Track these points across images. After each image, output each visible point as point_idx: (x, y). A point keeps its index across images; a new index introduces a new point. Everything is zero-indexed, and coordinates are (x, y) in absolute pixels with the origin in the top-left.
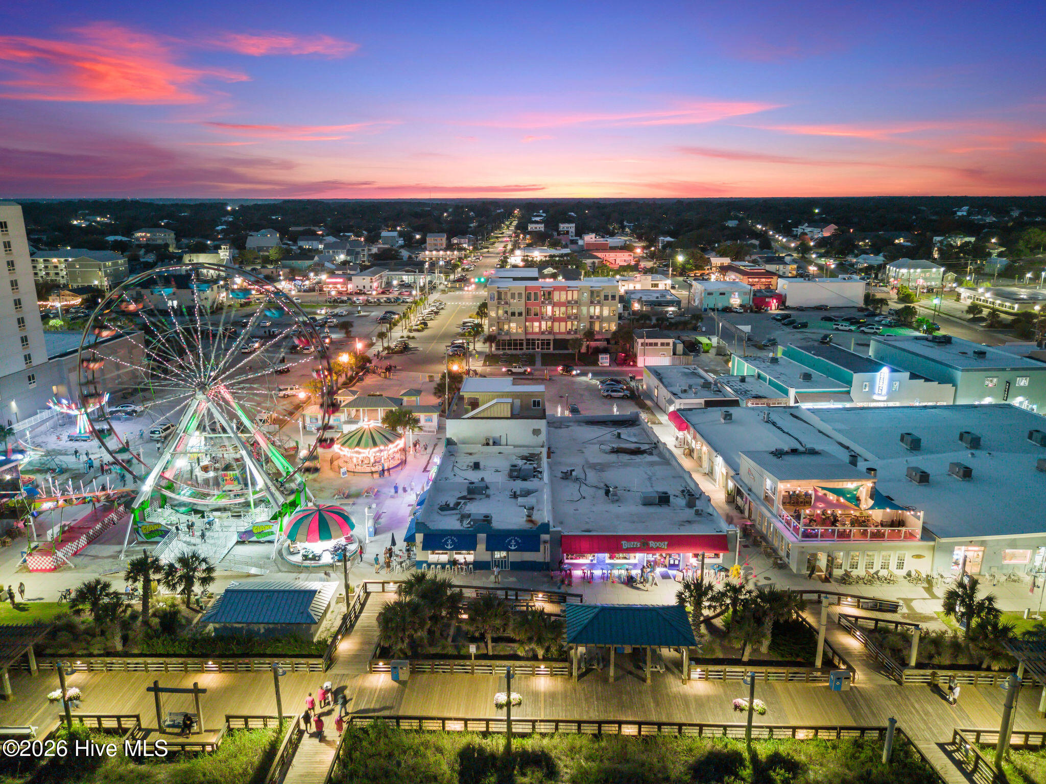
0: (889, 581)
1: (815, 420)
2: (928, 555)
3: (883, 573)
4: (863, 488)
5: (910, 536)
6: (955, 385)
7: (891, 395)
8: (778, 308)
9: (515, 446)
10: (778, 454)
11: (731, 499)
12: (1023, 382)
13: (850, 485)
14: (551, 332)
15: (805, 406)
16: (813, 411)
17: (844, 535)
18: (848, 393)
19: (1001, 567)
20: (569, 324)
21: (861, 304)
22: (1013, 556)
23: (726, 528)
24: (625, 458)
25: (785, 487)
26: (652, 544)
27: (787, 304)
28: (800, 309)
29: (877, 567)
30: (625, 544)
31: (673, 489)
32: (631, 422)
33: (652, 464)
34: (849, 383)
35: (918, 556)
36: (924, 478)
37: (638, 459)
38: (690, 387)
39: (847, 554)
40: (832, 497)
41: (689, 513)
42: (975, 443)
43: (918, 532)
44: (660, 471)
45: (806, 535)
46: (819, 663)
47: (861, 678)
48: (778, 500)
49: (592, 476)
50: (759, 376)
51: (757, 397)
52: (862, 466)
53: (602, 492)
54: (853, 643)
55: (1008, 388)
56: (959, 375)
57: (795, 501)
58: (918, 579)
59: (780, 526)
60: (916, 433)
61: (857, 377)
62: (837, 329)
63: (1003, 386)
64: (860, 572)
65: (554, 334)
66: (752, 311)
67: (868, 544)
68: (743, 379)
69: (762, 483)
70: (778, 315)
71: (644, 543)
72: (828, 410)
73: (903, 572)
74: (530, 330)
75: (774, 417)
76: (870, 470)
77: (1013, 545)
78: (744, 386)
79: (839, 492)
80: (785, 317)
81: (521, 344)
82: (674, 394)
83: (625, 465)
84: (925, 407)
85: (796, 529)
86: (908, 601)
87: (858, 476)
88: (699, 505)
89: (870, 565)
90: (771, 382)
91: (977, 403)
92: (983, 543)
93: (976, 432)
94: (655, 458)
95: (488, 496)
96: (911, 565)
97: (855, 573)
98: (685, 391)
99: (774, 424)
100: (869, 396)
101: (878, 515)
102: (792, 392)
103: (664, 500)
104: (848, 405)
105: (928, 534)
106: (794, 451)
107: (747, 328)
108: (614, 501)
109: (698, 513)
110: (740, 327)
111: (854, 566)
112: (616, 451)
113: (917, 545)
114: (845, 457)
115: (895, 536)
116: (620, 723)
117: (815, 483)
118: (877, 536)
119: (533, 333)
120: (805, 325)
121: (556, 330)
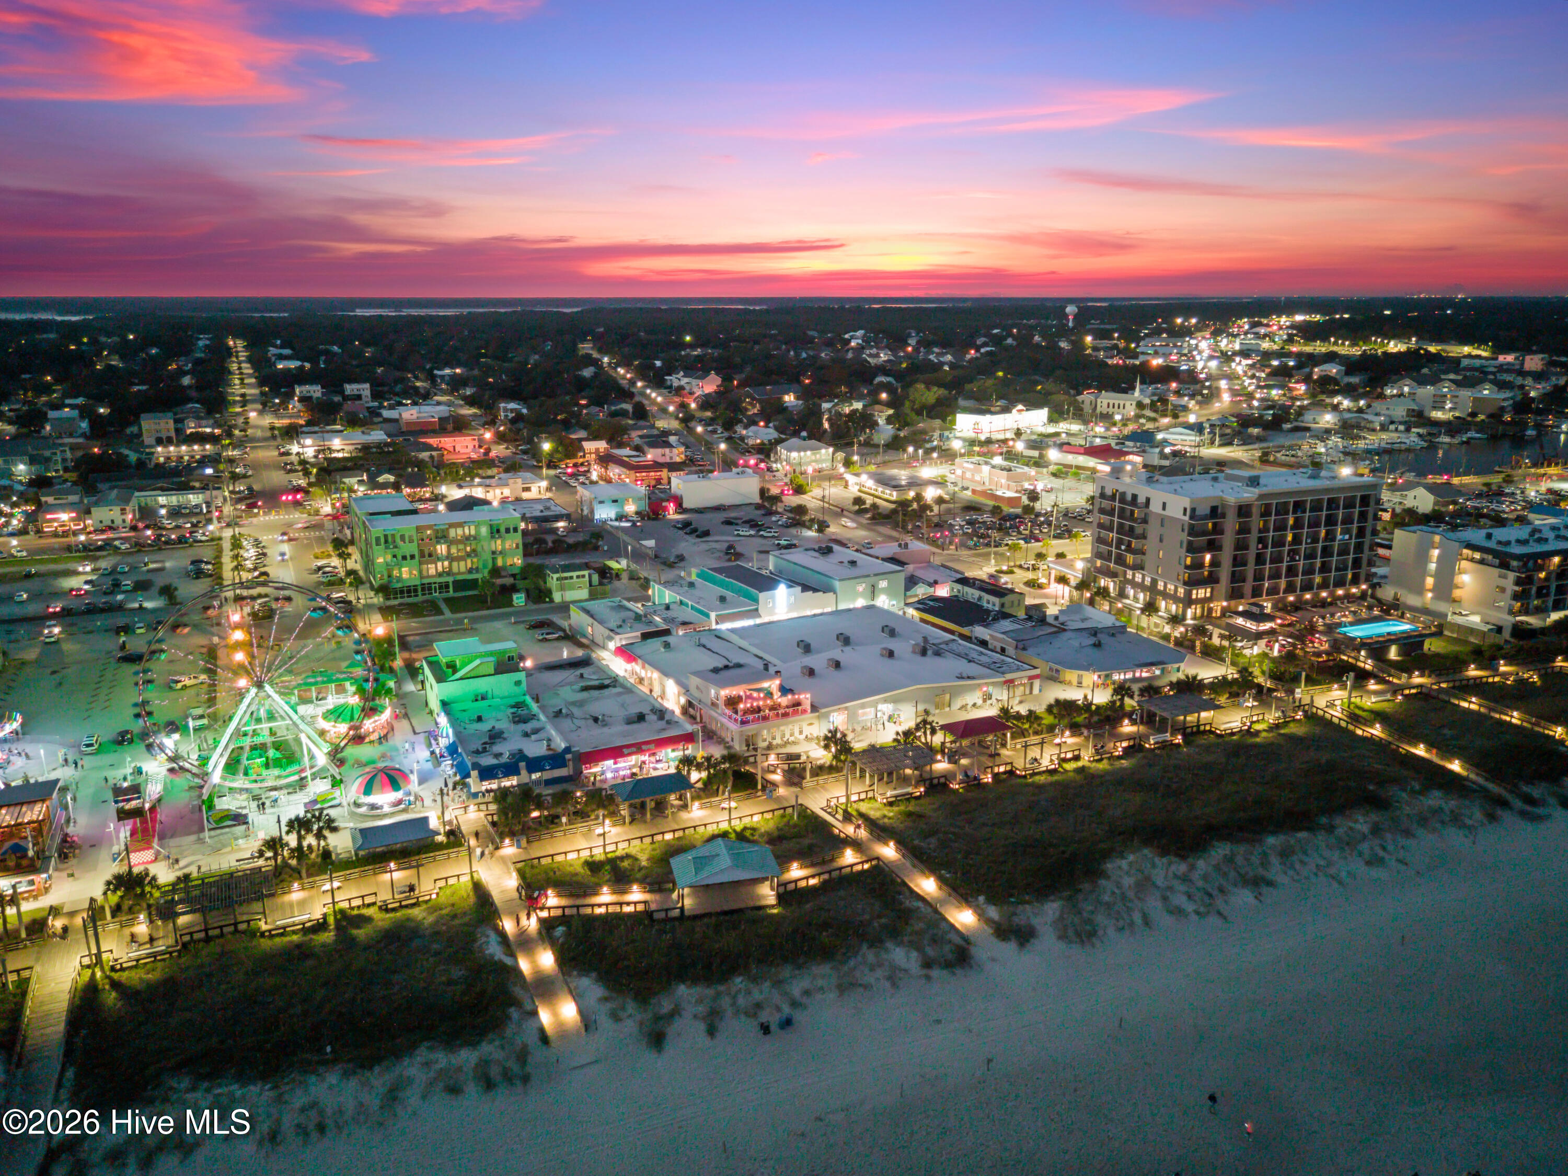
0: (794, 743)
1: (735, 638)
2: (816, 722)
3: (792, 739)
4: (773, 685)
5: (804, 711)
6: (835, 593)
7: (791, 608)
8: (676, 512)
9: (502, 698)
10: (716, 670)
11: (685, 711)
12: (883, 584)
13: (765, 685)
14: (449, 573)
15: (725, 626)
16: (733, 631)
17: (765, 718)
18: (757, 610)
19: (858, 723)
20: (469, 561)
21: (757, 499)
22: (864, 714)
23: (689, 728)
24: (595, 693)
25: (725, 693)
26: (644, 747)
27: (685, 506)
28: (699, 511)
29: (787, 736)
30: (626, 751)
31: (645, 710)
32: (585, 662)
33: (619, 694)
34: (756, 601)
35: (811, 724)
36: (811, 672)
37: (606, 692)
38: (624, 621)
39: (769, 731)
40: (755, 695)
41: (662, 724)
42: (846, 640)
43: (809, 708)
44: (627, 698)
45: (744, 723)
46: (759, 787)
47: (782, 791)
48: (721, 703)
49: (576, 711)
50: (681, 602)
51: (684, 623)
52: (772, 670)
53: (591, 722)
54: (777, 777)
55: (873, 591)
56: (837, 584)
57: (732, 702)
58: (812, 739)
59: (725, 720)
60: (808, 640)
61: (762, 596)
62: (738, 535)
63: (870, 589)
64: (778, 741)
65: (454, 574)
66: (649, 518)
67: (780, 721)
68: (668, 607)
69: (709, 693)
70: (678, 521)
71: (638, 748)
72: (743, 628)
73: (803, 737)
74: (425, 574)
75: (703, 641)
76: (777, 672)
77: (863, 706)
78: (670, 614)
79: (759, 690)
80: (686, 524)
81: (416, 591)
82: (612, 630)
83: (597, 699)
84: (815, 615)
85: (736, 720)
86: (806, 752)
87: (770, 678)
88: (667, 717)
89: (783, 736)
90: (692, 607)
91: (851, 606)
92: (846, 708)
93: (847, 632)
94: (618, 690)
95: (505, 739)
96: (808, 730)
97: (775, 742)
98: (620, 626)
99: (704, 646)
100: (772, 611)
101: (784, 701)
102: (713, 615)
103: (641, 718)
104: (758, 621)
105: (814, 708)
106: (726, 667)
107: (651, 543)
108: (605, 725)
109: (669, 722)
110: (643, 542)
111: (774, 738)
112: (586, 689)
113: (809, 715)
114: (760, 665)
115: (796, 713)
116: (663, 833)
117: (745, 686)
118: (786, 715)
119: (428, 577)
120: (706, 533)
121: (455, 570)
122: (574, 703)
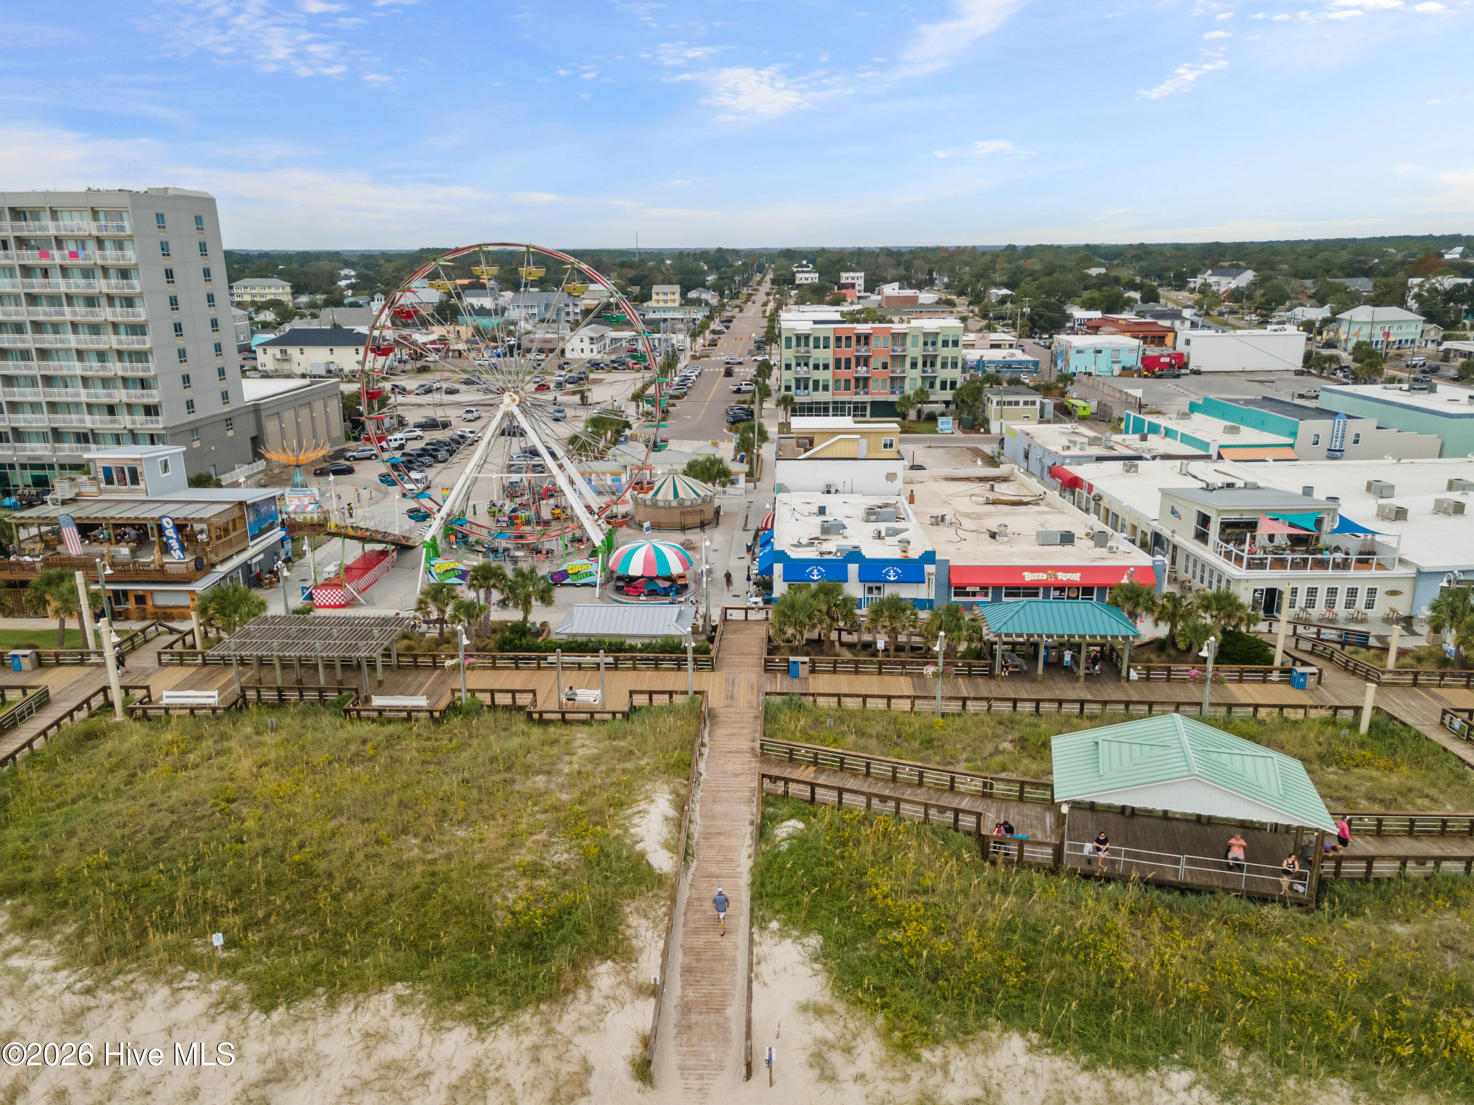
0: (1356, 619)
2: (1406, 591)
6: (1440, 436)
10: (1209, 489)
14: (867, 392)
21: (1299, 365)
24: (1005, 508)
26: (1061, 575)
30: (1028, 576)
32: (1003, 478)
33: (1043, 513)
34: (1292, 434)
35: (1394, 593)
36: (1399, 514)
37: (1022, 509)
38: (1074, 444)
41: (1101, 552)
44: (1053, 519)
45: (1251, 566)
48: (1213, 533)
49: (967, 523)
50: (1166, 432)
51: (1166, 456)
52: (1320, 496)
53: (985, 536)
58: (1394, 619)
59: (1218, 561)
60: (1390, 481)
64: (1318, 611)
65: (873, 394)
66: (1139, 376)
68: (1144, 438)
71: (1051, 575)
75: (1194, 472)
76: (1331, 498)
78: (1146, 444)
81: (826, 410)
82: (1053, 452)
83: (1007, 514)
85: (1239, 560)
88: (1113, 543)
90: (1183, 437)
94: (1044, 509)
95: (845, 537)
97: (1311, 612)
98: (1068, 448)
99: (1194, 477)
102: (1215, 446)
103: (1067, 539)
105: (1406, 566)
106: (1230, 486)
107: (1137, 393)
108: (1006, 542)
109: (1112, 551)
110: (1127, 390)
111: (1311, 604)
118: (1341, 567)
119: (842, 394)
121: (875, 389)
122: (968, 515)
